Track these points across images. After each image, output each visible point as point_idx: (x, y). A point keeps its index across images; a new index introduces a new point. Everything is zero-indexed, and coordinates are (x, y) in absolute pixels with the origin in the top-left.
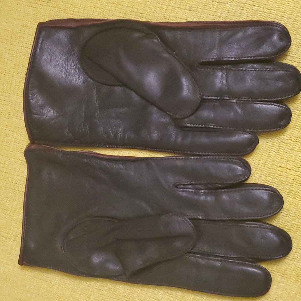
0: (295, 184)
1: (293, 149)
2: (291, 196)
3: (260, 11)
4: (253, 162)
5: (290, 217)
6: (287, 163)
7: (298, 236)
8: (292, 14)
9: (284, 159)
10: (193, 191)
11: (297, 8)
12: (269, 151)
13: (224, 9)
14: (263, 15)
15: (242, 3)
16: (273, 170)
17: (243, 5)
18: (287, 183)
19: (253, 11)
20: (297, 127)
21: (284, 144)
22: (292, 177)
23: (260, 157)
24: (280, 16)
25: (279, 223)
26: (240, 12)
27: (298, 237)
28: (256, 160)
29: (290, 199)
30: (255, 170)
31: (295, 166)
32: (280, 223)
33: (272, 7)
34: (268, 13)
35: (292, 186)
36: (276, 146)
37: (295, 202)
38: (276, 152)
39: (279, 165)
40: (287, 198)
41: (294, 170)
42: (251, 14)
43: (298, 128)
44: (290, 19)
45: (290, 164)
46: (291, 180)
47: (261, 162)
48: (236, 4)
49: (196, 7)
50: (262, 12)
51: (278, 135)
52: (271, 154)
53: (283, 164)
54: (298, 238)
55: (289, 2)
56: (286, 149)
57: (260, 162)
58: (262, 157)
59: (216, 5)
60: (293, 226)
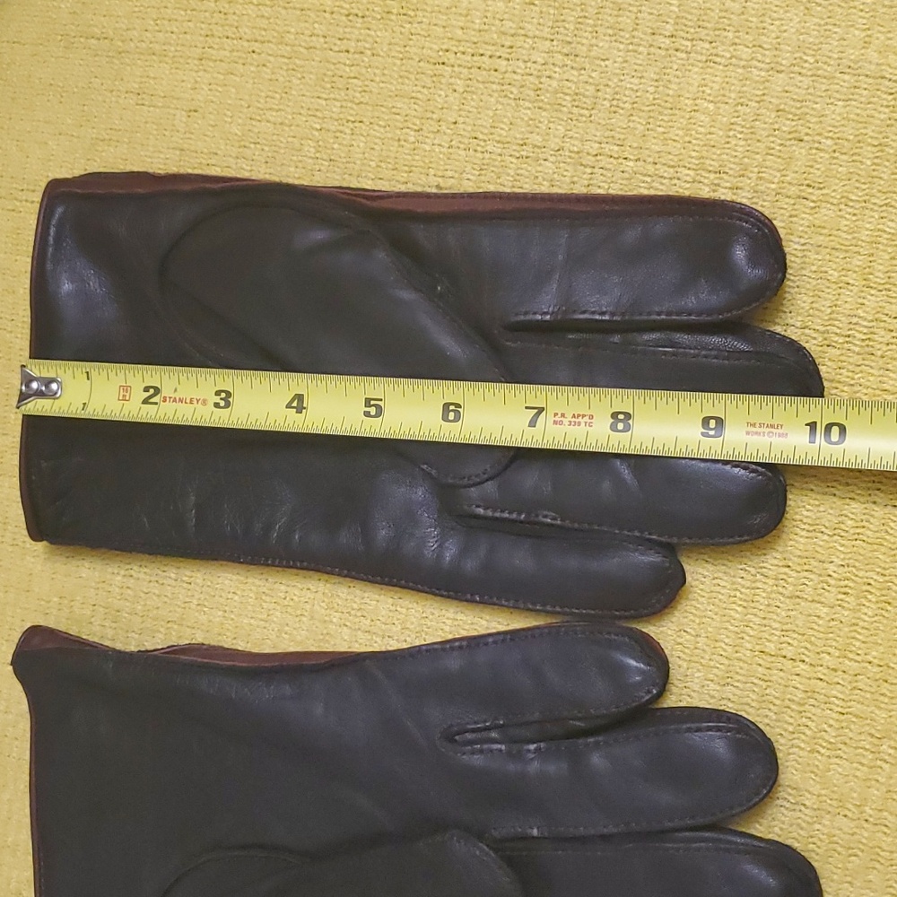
0: (814, 706)
1: (798, 593)
2: (802, 745)
3: (645, 175)
4: (679, 640)
5: (807, 811)
6: (783, 639)
7: (835, 870)
8: (743, 176)
9: (770, 626)
10: (503, 747)
11: (758, 153)
12: (724, 605)
13: (537, 177)
14: (654, 184)
15: (588, 154)
16: (741, 664)
17: (593, 159)
18: (787, 702)
19: (626, 175)
20: (803, 527)
21: (767, 581)
22: (801, 683)
23: (699, 624)
24: (708, 185)
25: (774, 833)
26: (586, 183)
27: (835, 874)
28: (685, 634)
29: (801, 753)
30: (685, 665)
31: (806, 648)
32: (776, 829)
33: (681, 157)
34: (671, 179)
35: (805, 712)
36: (743, 587)
37: (817, 763)
38: (744, 607)
39: (758, 647)
40: (791, 751)
41: (807, 660)
42: (621, 187)
43: (806, 527)
44: (739, 191)
45: (791, 641)
46: (801, 695)
47: (702, 640)
48: (570, 157)
49: (456, 175)
50: (649, 176)
51: (748, 554)
52: (732, 613)
53: (772, 645)
54: (835, 877)
55: (729, 137)
56: (773, 595)
57: (699, 639)
58: (702, 626)
59: (512, 166)
60: (814, 840)
